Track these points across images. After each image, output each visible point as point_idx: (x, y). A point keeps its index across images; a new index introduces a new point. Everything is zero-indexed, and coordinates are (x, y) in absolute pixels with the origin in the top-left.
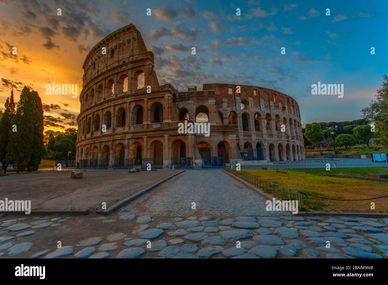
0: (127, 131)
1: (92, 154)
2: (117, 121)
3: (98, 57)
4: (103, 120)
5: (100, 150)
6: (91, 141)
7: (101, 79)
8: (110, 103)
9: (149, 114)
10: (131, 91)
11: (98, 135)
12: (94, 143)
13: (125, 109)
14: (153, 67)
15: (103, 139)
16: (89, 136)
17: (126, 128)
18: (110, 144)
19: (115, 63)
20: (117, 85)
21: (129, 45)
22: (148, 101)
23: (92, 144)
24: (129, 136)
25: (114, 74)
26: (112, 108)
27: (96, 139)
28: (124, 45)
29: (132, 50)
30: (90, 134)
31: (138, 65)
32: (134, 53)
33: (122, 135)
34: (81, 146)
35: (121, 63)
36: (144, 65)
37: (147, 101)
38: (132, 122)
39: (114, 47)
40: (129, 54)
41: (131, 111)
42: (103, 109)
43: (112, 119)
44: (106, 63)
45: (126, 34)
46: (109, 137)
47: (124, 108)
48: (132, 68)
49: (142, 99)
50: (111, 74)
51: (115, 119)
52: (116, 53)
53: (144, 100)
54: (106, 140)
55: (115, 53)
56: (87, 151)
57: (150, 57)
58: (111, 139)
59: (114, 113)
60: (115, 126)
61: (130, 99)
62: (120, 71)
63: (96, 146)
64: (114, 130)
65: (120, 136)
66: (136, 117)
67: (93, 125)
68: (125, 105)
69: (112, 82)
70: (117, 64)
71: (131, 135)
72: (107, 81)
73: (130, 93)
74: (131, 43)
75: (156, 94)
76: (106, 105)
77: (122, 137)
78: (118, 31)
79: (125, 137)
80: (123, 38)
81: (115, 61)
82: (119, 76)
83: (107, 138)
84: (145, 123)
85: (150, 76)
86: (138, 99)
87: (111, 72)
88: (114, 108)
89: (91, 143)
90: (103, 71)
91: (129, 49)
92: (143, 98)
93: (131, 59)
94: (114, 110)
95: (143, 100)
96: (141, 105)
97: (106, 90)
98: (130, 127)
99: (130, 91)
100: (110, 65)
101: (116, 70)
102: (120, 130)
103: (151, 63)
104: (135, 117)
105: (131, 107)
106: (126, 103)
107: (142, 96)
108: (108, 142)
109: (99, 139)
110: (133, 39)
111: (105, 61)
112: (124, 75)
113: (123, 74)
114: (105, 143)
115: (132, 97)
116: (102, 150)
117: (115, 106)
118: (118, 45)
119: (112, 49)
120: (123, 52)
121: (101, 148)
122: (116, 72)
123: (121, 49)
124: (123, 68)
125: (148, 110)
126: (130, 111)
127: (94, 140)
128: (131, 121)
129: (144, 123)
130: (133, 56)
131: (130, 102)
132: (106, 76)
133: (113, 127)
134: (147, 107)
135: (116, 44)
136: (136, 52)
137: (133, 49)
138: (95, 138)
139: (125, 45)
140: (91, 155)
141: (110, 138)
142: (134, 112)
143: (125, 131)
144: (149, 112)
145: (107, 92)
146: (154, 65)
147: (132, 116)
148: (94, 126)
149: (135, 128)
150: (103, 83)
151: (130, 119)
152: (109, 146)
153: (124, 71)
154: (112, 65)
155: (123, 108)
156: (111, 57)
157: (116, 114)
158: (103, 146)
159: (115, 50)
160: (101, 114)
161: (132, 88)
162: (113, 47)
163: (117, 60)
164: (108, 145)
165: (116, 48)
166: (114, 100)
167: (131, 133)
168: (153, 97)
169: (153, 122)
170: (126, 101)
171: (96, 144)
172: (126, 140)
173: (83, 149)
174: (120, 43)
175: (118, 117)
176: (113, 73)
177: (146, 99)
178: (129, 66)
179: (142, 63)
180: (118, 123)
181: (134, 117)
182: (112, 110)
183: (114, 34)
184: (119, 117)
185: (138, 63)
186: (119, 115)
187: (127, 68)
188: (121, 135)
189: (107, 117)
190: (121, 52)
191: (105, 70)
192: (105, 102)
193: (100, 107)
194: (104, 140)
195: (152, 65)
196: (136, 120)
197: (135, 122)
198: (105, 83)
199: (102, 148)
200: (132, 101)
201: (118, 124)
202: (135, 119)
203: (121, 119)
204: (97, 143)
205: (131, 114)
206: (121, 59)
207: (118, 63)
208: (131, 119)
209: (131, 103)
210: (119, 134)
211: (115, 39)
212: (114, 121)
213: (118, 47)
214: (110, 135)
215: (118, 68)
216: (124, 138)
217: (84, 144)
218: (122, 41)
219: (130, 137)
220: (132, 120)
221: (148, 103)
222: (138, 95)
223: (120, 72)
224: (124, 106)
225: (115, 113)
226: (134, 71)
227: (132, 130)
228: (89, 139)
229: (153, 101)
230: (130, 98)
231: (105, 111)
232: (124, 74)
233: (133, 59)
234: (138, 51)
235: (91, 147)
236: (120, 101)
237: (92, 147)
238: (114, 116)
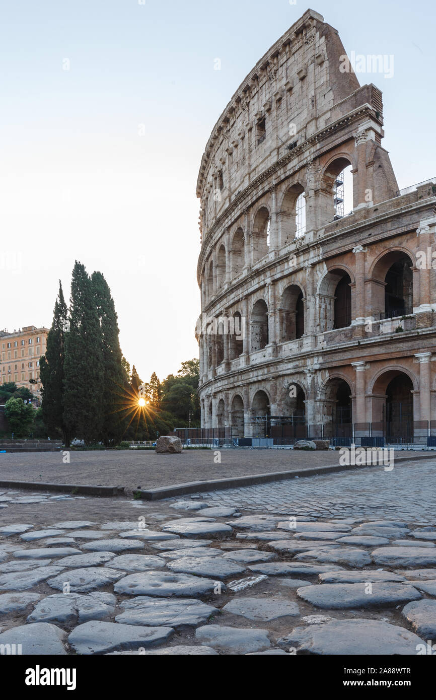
0: (309, 349)
1: (230, 415)
2: (284, 326)
3: (227, 150)
4: (250, 326)
5: (248, 405)
6: (226, 382)
7: (238, 213)
8: (262, 277)
9: (369, 294)
10: (316, 232)
11: (240, 367)
12: (233, 388)
13: (302, 288)
14: (380, 136)
15: (253, 376)
16: (221, 370)
17: (305, 342)
18: (267, 387)
19: (270, 155)
20: (277, 222)
21: (305, 88)
22: (365, 255)
23: (228, 389)
24: (316, 362)
25: (267, 192)
26: (268, 292)
27: (236, 377)
28: (290, 90)
29: (314, 101)
30: (223, 366)
31: (331, 146)
32: (318, 107)
33: (297, 363)
34: (208, 396)
35: (284, 152)
36: (352, 139)
37: (361, 252)
38: (323, 324)
39: (264, 106)
40: (305, 116)
41: (318, 292)
42: (247, 297)
43: (271, 321)
44: (247, 163)
45: (294, 54)
46: (266, 370)
47: (299, 285)
48: (315, 159)
49: (347, 248)
50: (260, 193)
51: (278, 319)
52: (269, 125)
53: (354, 251)
54: (260, 378)
55: (267, 127)
56: (221, 409)
57: (370, 107)
58: (271, 375)
59: (274, 304)
60: (277, 341)
61: (313, 257)
62: (283, 177)
63: (237, 394)
64: (277, 349)
65: (291, 365)
66: (331, 308)
67: (228, 343)
68: (300, 276)
69: (264, 215)
70: (274, 159)
71: (321, 360)
72: (252, 217)
73: (312, 240)
74: (310, 78)
75: (389, 224)
76: (254, 285)
77: (297, 367)
78: (273, 51)
79: (305, 365)
80: (287, 69)
81: (270, 150)
82: (281, 195)
83: (260, 372)
84: (356, 322)
85: (371, 169)
86: (334, 253)
87: (260, 187)
88: (274, 290)
89: (226, 387)
90: (241, 189)
91: (305, 101)
92: (349, 247)
93: (312, 131)
94: (274, 297)
95: (351, 251)
96: (344, 269)
97: (252, 241)
98: (316, 337)
99: (312, 233)
100: (258, 166)
101: (274, 177)
102: (290, 348)
103: (372, 124)
104: (328, 307)
105: (317, 281)
106: (301, 269)
107: (348, 241)
108: (263, 383)
109: (244, 377)
110: (313, 62)
111: (244, 158)
112: (294, 186)
113: (291, 185)
114: (257, 385)
115: (319, 248)
116: (251, 404)
117: (275, 282)
118: (274, 97)
119: (258, 117)
120: (290, 113)
121: (248, 398)
122: (274, 182)
123: (283, 105)
124: (290, 166)
125: (366, 281)
126: (314, 290)
127: (232, 380)
128: (318, 321)
129: (354, 323)
130: (316, 119)
131: (314, 265)
132: (249, 201)
133: (275, 343)
134: (364, 274)
135: (267, 97)
136: (327, 102)
137: (315, 96)
138: (234, 375)
139: (294, 90)
140: (230, 419)
141: (269, 371)
142: (325, 293)
143: (303, 350)
144: (369, 286)
145: (254, 249)
146: (383, 131)
147: (320, 307)
148: (230, 344)
149: (330, 339)
150: (244, 223)
151: (315, 314)
152: (268, 394)
153: (295, 173)
154: (263, 166)
155: (296, 286)
156: (259, 140)
157: (278, 307)
158: (252, 394)
159: (267, 115)
160: (244, 310)
161: (319, 223)
162: (262, 108)
163: (274, 146)
164: (264, 390)
165: (269, 110)
166: (271, 266)
167: (318, 354)
168: (380, 237)
169: (384, 315)
170: (302, 265)
171: (238, 389)
172: (308, 375)
173: (213, 404)
174: (281, 87)
175: (284, 315)
176: (266, 189)
177: (358, 249)
178: (307, 154)
179: (343, 132)
180: (286, 331)
181: (325, 310)
182: (268, 296)
183: (261, 65)
184: (288, 313)
185: (333, 138)
186: (287, 309)
187: (301, 164)
188: (292, 361)
189: (258, 318)
190: (284, 118)
191: (246, 184)
192: (251, 277)
193: (241, 293)
194: (255, 379)
195: (376, 133)
196: (333, 318)
197: (331, 324)
198: (249, 222)
199: (251, 399)
200: (319, 262)
201: (285, 334)
202: (331, 314)
203: (294, 320)
204: (239, 386)
205: (318, 300)
206: (284, 139)
207: (278, 154)
208: (318, 316)
209: (317, 267)
210: (290, 360)
211: (264, 80)
212: (275, 327)
213: (274, 105)
214: (268, 365)
215: (277, 169)
216: (301, 370)
217: (213, 391)
218: (284, 81)
219: (317, 367)
220: (320, 318)
221: (365, 261)
222: (335, 239)
223: (283, 181)
224: (299, 279)
225: (277, 302)
226: (322, 167)
227: (323, 345)
228: (221, 378)
229: (381, 251)
230: (312, 254)
231: (254, 299)
232: (296, 182)
233: (317, 128)
234: (331, 95)
235: (227, 398)
236: (286, 267)
237: (231, 397)
238: (275, 313)
